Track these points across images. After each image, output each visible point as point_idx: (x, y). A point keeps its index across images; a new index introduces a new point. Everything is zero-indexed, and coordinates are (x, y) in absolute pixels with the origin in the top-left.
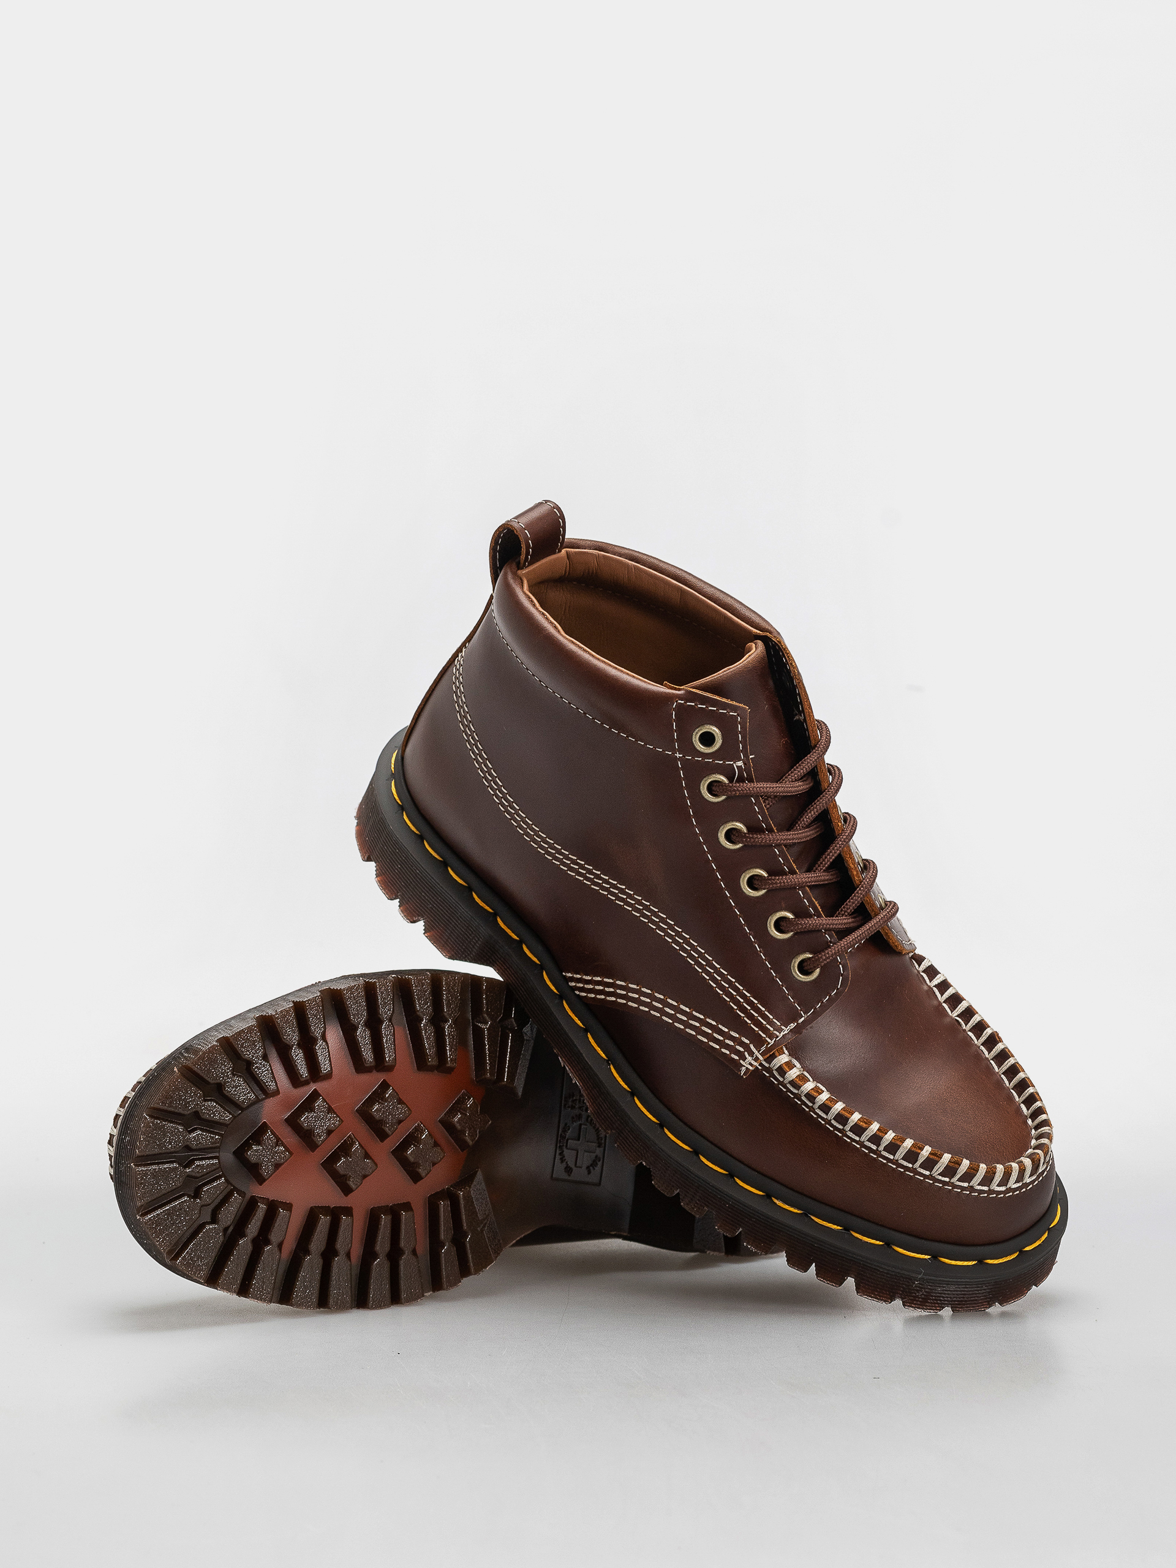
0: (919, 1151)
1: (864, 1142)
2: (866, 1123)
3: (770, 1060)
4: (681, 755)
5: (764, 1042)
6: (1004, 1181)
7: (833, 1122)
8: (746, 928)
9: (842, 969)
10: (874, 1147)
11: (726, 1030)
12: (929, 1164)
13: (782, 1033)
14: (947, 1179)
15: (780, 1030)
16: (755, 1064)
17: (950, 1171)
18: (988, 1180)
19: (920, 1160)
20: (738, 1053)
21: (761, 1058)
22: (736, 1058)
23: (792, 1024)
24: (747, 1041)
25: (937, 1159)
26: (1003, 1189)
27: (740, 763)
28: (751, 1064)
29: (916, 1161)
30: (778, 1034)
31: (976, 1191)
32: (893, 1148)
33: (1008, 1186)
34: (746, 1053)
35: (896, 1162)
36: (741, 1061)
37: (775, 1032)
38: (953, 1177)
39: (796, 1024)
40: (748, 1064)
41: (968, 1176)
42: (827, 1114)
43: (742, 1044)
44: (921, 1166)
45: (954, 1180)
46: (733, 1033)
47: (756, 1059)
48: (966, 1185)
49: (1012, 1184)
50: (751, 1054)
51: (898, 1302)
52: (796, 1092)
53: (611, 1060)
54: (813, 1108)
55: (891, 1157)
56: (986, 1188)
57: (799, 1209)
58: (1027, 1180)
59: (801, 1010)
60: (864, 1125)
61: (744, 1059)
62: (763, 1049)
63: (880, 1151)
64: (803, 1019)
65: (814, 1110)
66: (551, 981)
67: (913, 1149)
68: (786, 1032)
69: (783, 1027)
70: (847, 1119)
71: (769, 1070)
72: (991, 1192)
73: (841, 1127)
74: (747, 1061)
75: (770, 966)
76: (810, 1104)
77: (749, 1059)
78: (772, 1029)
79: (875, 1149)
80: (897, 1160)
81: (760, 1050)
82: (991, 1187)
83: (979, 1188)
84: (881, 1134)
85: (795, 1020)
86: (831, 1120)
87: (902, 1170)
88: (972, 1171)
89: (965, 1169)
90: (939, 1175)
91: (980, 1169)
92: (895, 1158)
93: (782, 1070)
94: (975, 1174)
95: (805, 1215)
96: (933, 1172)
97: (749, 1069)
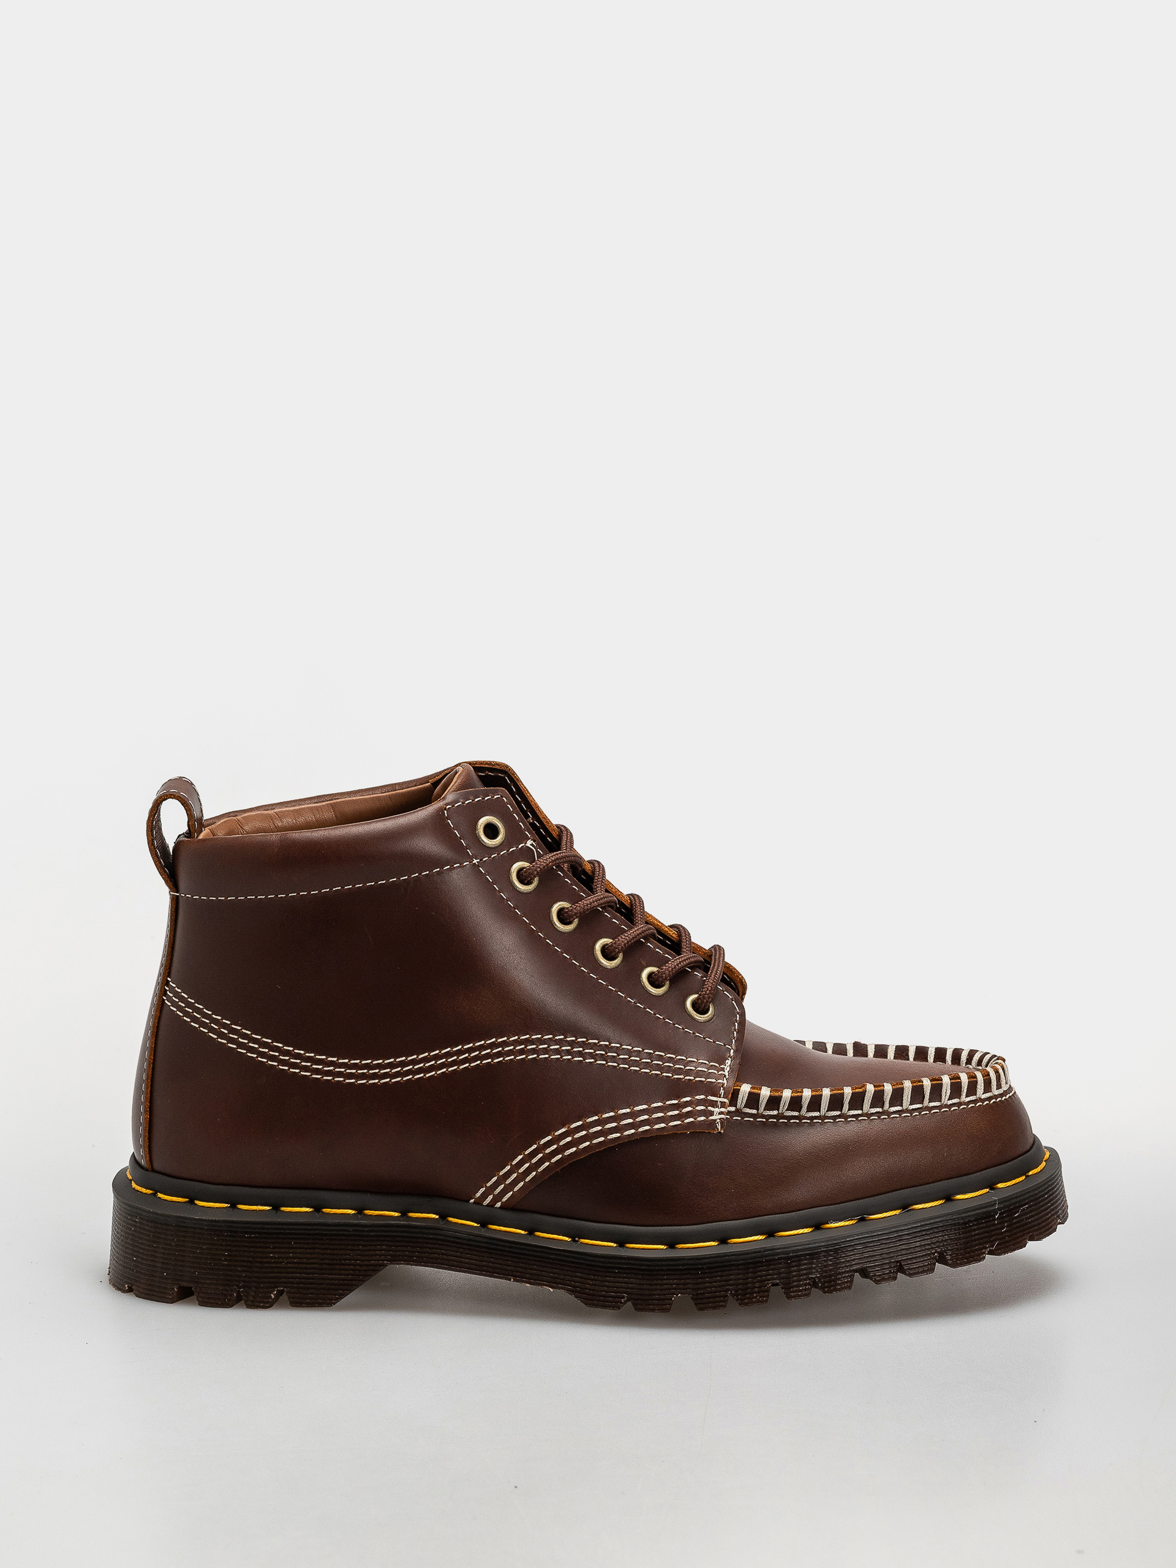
0: (921, 1084)
1: (869, 1111)
3: (733, 1101)
4: (479, 860)
5: (717, 1086)
7: (831, 1113)
10: (881, 1109)
11: (675, 1102)
12: (936, 1091)
13: (727, 1070)
14: (957, 1100)
15: (723, 1069)
16: (725, 1109)
17: (956, 1089)
19: (927, 1091)
20: (702, 1113)
21: (726, 1102)
22: (703, 1118)
23: (728, 1060)
25: (939, 1082)
27: (530, 842)
28: (721, 1113)
30: (723, 1072)
31: (985, 1100)
32: (897, 1097)
34: (710, 1108)
35: (907, 1111)
36: (711, 1118)
37: (720, 1072)
38: (961, 1095)
39: (730, 1058)
40: (717, 1115)
43: (699, 1102)
44: (931, 1100)
45: (963, 1097)
46: (684, 1100)
47: (723, 1105)
48: (973, 1098)
50: (714, 1104)
52: (779, 1113)
53: (575, 1236)
54: (803, 1115)
55: (900, 1108)
56: (989, 1094)
57: (852, 1218)
59: (725, 1044)
60: (860, 1091)
61: (712, 1113)
62: (722, 1091)
64: (732, 1051)
66: (463, 1219)
67: (915, 1085)
69: (722, 1066)
70: (841, 1097)
71: (737, 1113)
73: (840, 1112)
74: (715, 1113)
75: (672, 1022)
76: (799, 1113)
77: (716, 1110)
78: (714, 1071)
80: (907, 1108)
81: (720, 1096)
82: (992, 1092)
83: (985, 1096)
84: (879, 1089)
85: (726, 1055)
86: (827, 1113)
87: (917, 1114)
88: (972, 1080)
89: (967, 1080)
90: (949, 1100)
91: (978, 1077)
92: (904, 1107)
93: (753, 1100)
94: (977, 1082)
95: (863, 1220)
96: (943, 1100)
97: (723, 1119)
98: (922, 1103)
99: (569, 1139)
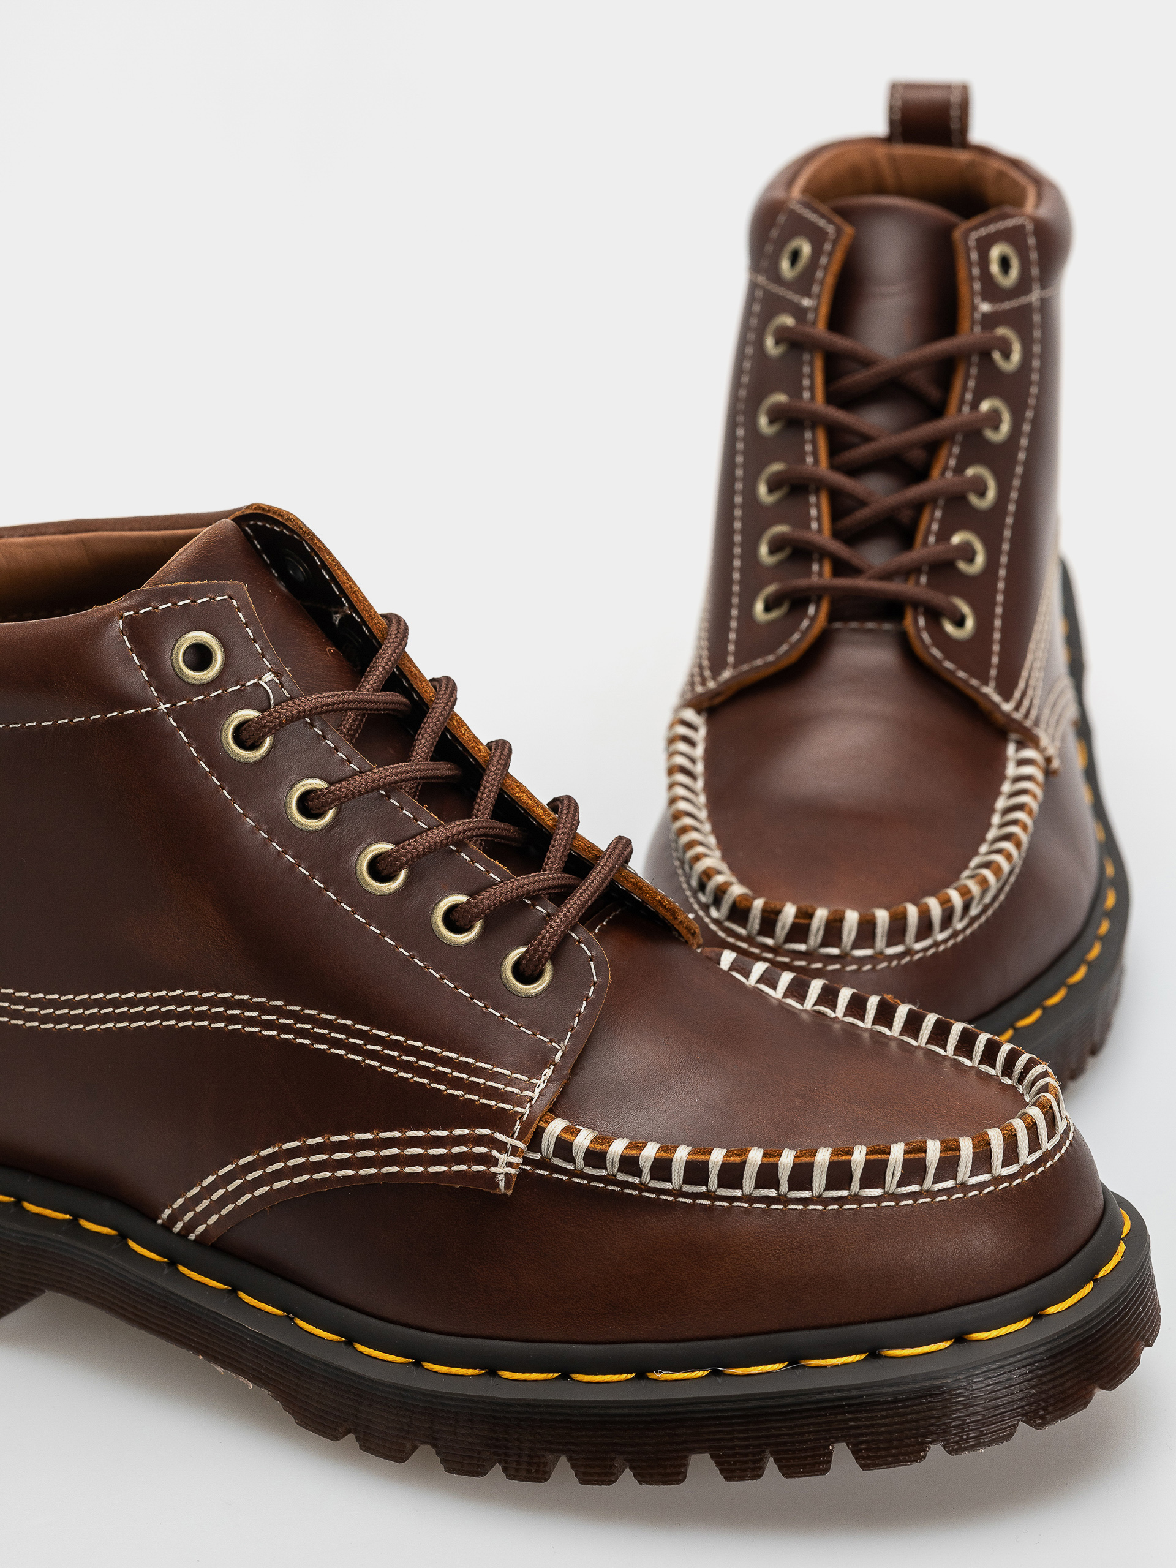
0: (847, 1157)
1: (751, 1194)
2: (739, 1155)
3: (535, 1144)
4: (169, 705)
5: (512, 1117)
6: (1011, 1154)
7: (687, 1188)
8: (401, 949)
9: (586, 949)
10: (773, 1193)
11: (445, 1133)
12: (874, 1173)
13: (537, 1091)
14: (915, 1188)
15: (533, 1087)
16: (516, 1160)
17: (914, 1169)
18: (982, 1160)
19: (857, 1172)
20: (480, 1158)
21: (521, 1145)
22: (481, 1168)
23: (547, 1070)
24: (486, 1132)
25: (883, 1157)
26: (1013, 1169)
27: (268, 677)
28: (509, 1165)
29: (851, 1178)
30: (531, 1094)
31: (973, 1187)
32: (802, 1176)
33: (1022, 1162)
34: (495, 1153)
35: (819, 1200)
36: (493, 1170)
37: (526, 1093)
38: (924, 1179)
39: (552, 1067)
40: (505, 1167)
41: (948, 1165)
42: (670, 1181)
43: (480, 1141)
44: (863, 1186)
45: (928, 1183)
46: (458, 1132)
47: (515, 1151)
48: (949, 1184)
49: (1026, 1157)
50: (502, 1147)
51: (936, 1451)
52: (604, 1173)
54: (644, 1185)
55: (807, 1194)
56: (986, 1177)
57: (700, 1368)
58: (1047, 1145)
59: (551, 1042)
60: (737, 1159)
61: (495, 1162)
62: (517, 1128)
63: (785, 1195)
64: (560, 1054)
65: (647, 1185)
66: (144, 1247)
67: (836, 1158)
68: (543, 1086)
69: (534, 1081)
70: (706, 1163)
71: (543, 1164)
72: (998, 1180)
73: (703, 1189)
74: (500, 1162)
75: (468, 995)
76: (636, 1180)
77: (503, 1158)
78: (517, 1091)
79: (774, 1195)
80: (820, 1196)
81: (514, 1134)
82: (993, 1172)
83: (975, 1180)
84: (771, 1160)
85: (546, 1062)
86: (681, 1187)
87: (836, 1207)
88: (950, 1154)
89: (938, 1155)
90: (899, 1185)
91: (962, 1148)
92: (814, 1192)
93: (563, 1148)
94: (958, 1158)
95: (715, 1373)
96: (887, 1185)
97: (510, 1174)
98: (848, 1187)
99: (279, 1165)
